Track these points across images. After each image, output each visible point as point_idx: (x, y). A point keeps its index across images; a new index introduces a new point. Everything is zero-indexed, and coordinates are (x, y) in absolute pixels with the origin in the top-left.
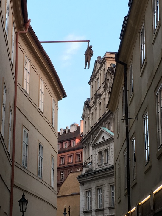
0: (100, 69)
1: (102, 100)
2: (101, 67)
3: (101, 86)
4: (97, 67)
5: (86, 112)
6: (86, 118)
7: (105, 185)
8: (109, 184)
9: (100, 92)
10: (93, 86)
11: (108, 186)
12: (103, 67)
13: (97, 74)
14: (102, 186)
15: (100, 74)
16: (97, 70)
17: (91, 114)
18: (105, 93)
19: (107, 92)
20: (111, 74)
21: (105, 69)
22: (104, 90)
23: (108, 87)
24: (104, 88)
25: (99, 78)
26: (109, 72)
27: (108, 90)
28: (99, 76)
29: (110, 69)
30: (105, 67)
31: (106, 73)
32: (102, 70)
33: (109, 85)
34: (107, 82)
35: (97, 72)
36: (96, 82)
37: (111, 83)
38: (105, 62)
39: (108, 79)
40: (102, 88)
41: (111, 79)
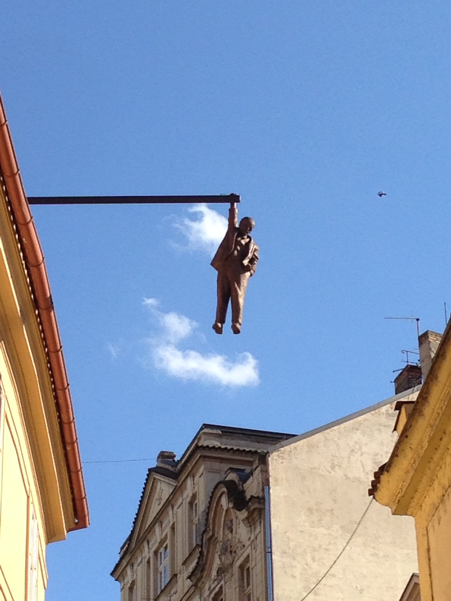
0: (169, 503)
2: (177, 491)
3: (175, 575)
4: (156, 496)
10: (133, 583)
12: (188, 493)
13: (157, 528)
15: (173, 528)
16: (154, 509)
19: (207, 593)
20: (227, 511)
21: (194, 497)
22: (195, 585)
23: (214, 573)
24: (192, 578)
25: (168, 542)
26: (222, 506)
27: (216, 583)
28: (164, 534)
29: (225, 489)
30: (196, 489)
31: (200, 514)
32: (182, 503)
33: (217, 563)
34: (208, 551)
35: (158, 519)
36: (149, 562)
37: (231, 552)
38: (199, 468)
39: (213, 535)
40: (183, 579)
41: (232, 531)
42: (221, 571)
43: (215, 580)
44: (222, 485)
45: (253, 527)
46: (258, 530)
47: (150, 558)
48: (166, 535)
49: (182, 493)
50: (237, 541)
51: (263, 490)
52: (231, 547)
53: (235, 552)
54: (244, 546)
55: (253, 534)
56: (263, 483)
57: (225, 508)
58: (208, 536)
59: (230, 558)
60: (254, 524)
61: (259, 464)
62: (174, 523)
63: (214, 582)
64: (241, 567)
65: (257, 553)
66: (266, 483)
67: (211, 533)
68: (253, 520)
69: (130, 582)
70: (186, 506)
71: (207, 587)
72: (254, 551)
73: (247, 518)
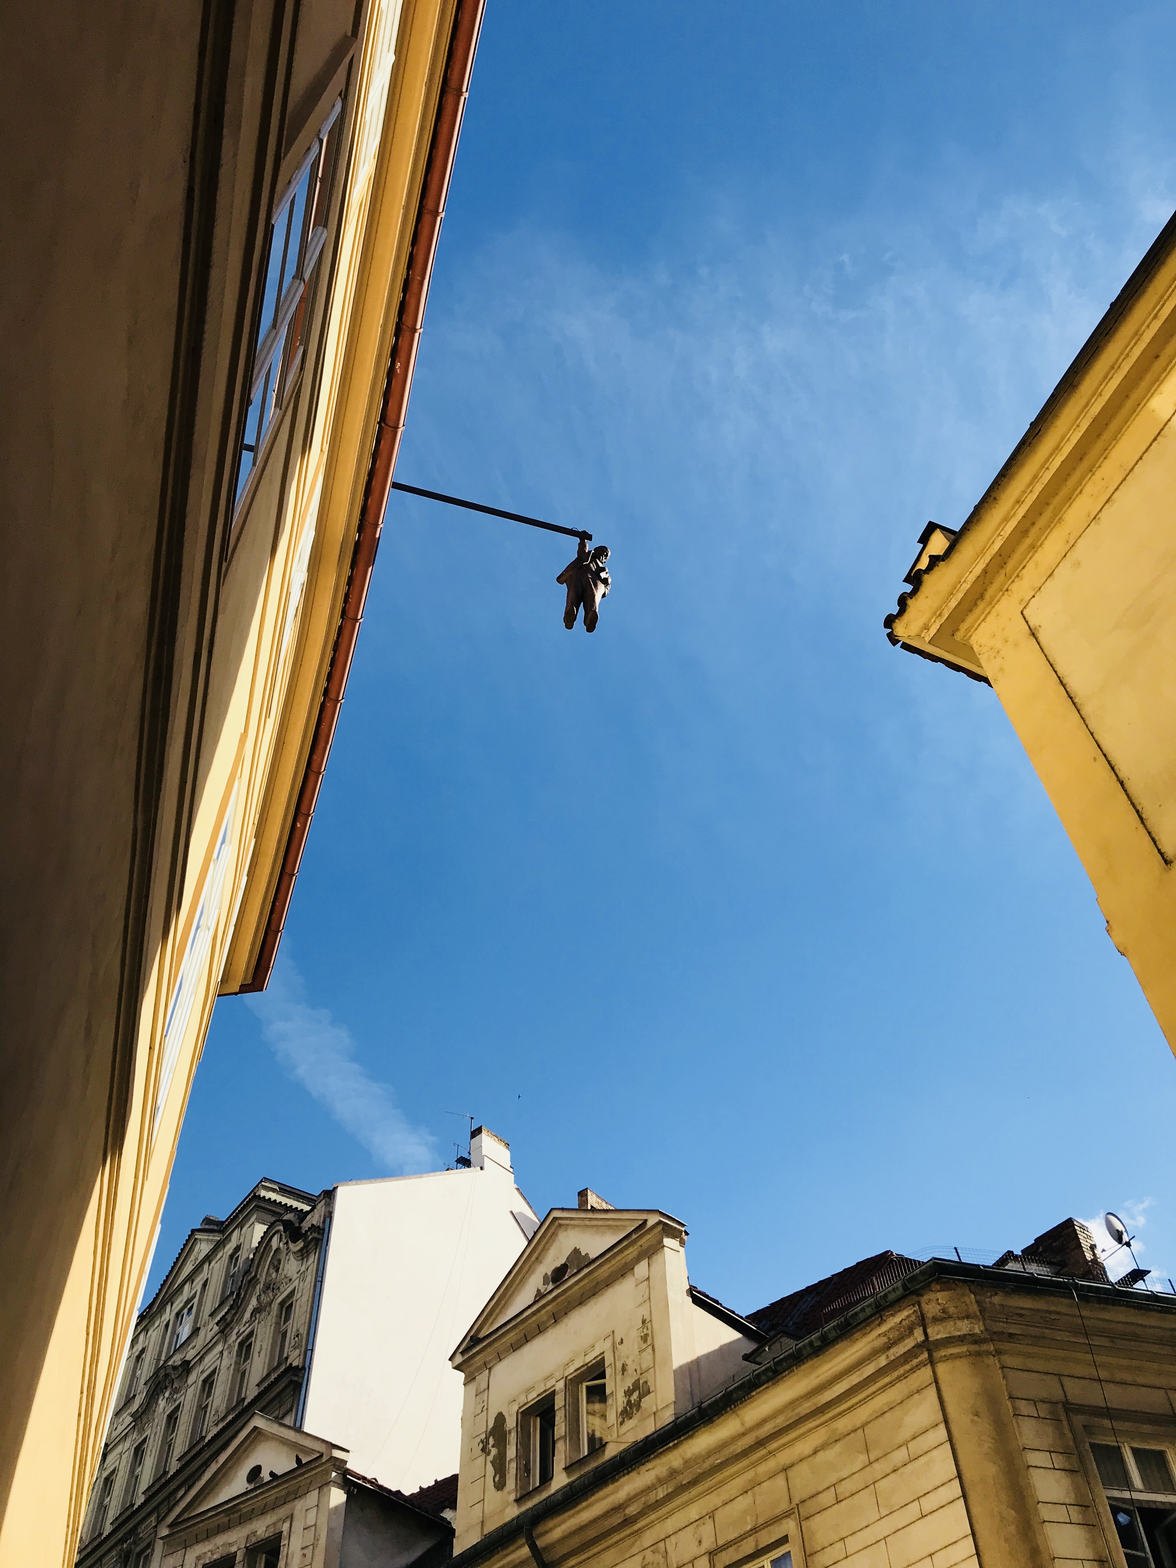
0: (208, 1258)
1: (190, 1391)
2: (218, 1246)
3: (199, 1328)
4: (192, 1258)
9: (190, 1354)
10: (143, 1351)
12: (230, 1248)
13: (187, 1287)
15: (205, 1285)
16: (188, 1268)
18: (219, 1348)
19: (234, 1337)
20: (276, 1251)
21: (238, 1248)
22: (222, 1332)
23: (247, 1315)
24: (220, 1324)
25: (196, 1300)
26: (271, 1246)
27: (247, 1325)
28: (193, 1292)
29: (281, 1228)
30: (242, 1240)
31: (242, 1260)
32: (222, 1256)
33: (254, 1302)
34: (245, 1295)
35: (190, 1278)
36: (167, 1326)
37: (273, 1289)
38: (250, 1219)
39: (255, 1276)
40: (206, 1331)
41: (277, 1271)
42: (256, 1311)
43: (246, 1323)
44: (278, 1223)
45: (305, 1260)
46: (311, 1260)
47: (169, 1321)
48: (196, 1293)
49: (224, 1247)
50: (283, 1277)
51: (324, 1222)
52: (274, 1284)
53: (279, 1288)
54: (290, 1280)
55: (304, 1266)
56: (325, 1215)
57: (274, 1247)
58: (249, 1278)
59: (271, 1294)
60: (308, 1256)
61: (324, 1198)
62: (207, 1279)
63: (245, 1325)
64: (282, 1304)
65: (305, 1284)
66: (329, 1216)
67: (253, 1274)
68: (307, 1252)
69: (140, 1349)
70: (226, 1258)
71: (235, 1331)
72: (301, 1284)
73: (301, 1250)
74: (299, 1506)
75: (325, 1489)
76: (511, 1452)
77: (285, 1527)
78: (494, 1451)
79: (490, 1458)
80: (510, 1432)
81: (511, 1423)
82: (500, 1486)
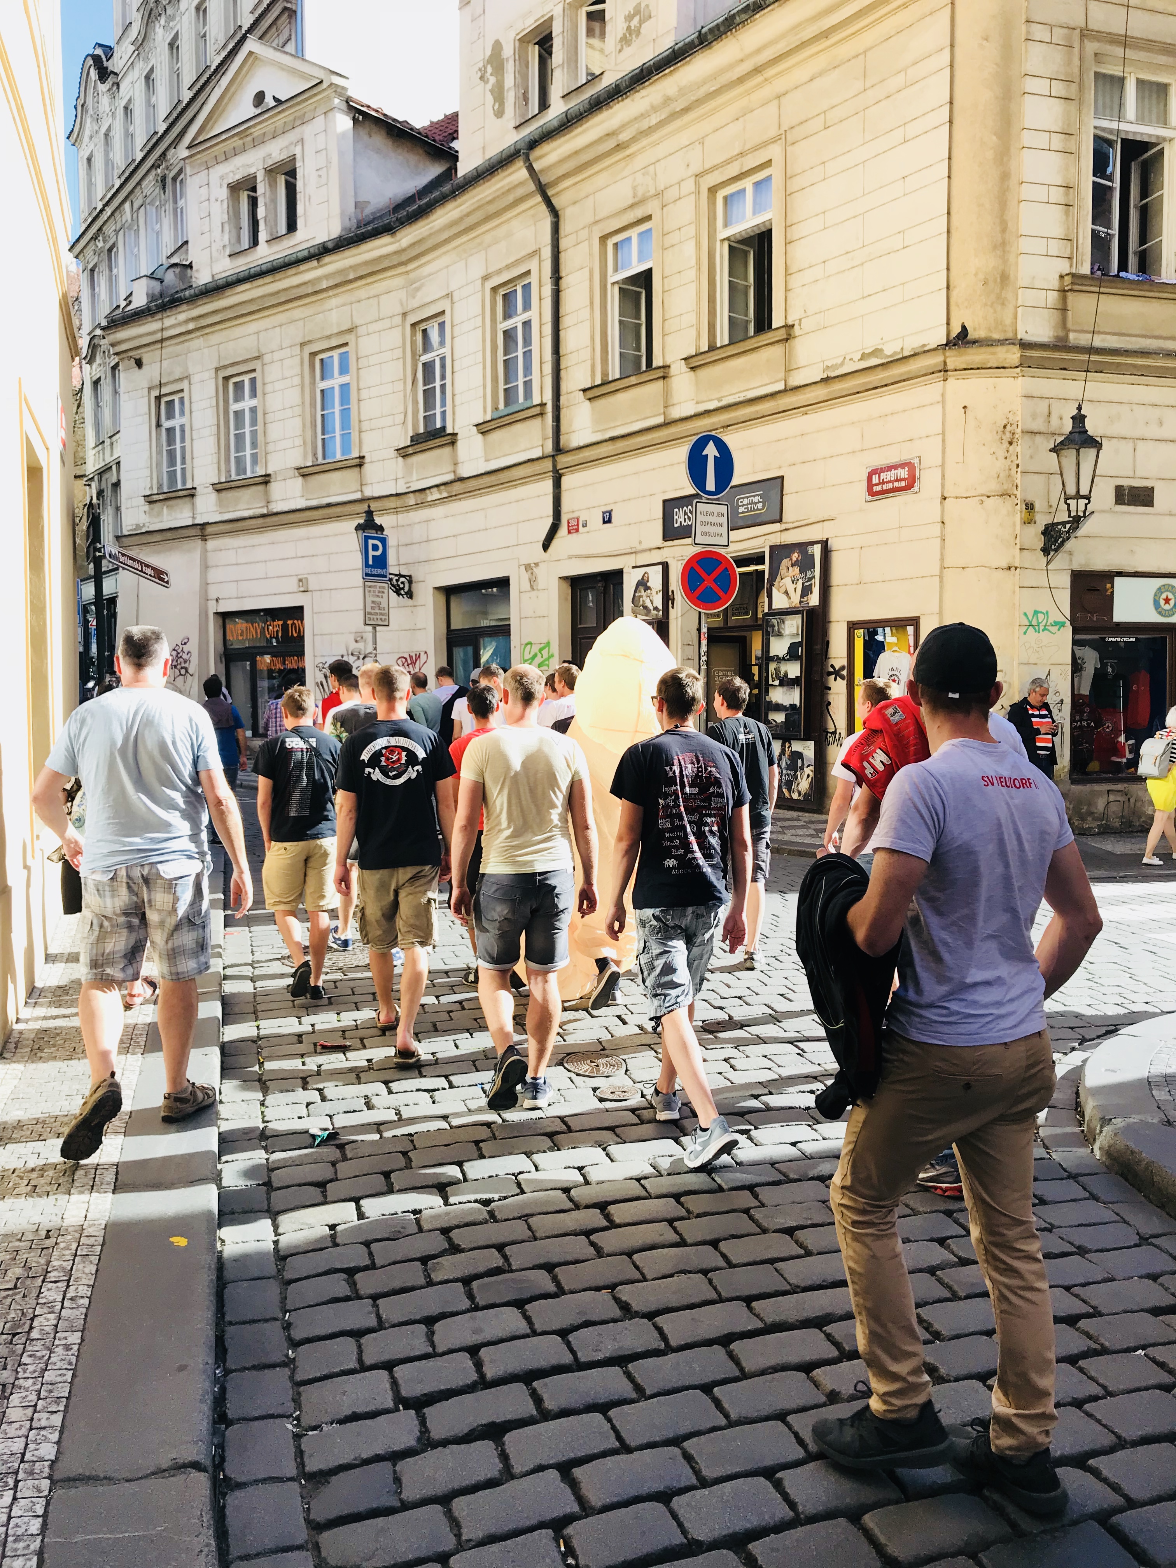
5: (91, 112)
6: (91, 137)
7: (277, 356)
8: (302, 345)
11: (297, 360)
14: (257, 358)
17: (120, 112)
74: (307, 131)
75: (330, 114)
76: (509, 80)
77: (298, 151)
78: (492, 80)
79: (489, 86)
80: (507, 59)
81: (508, 51)
82: (500, 113)
